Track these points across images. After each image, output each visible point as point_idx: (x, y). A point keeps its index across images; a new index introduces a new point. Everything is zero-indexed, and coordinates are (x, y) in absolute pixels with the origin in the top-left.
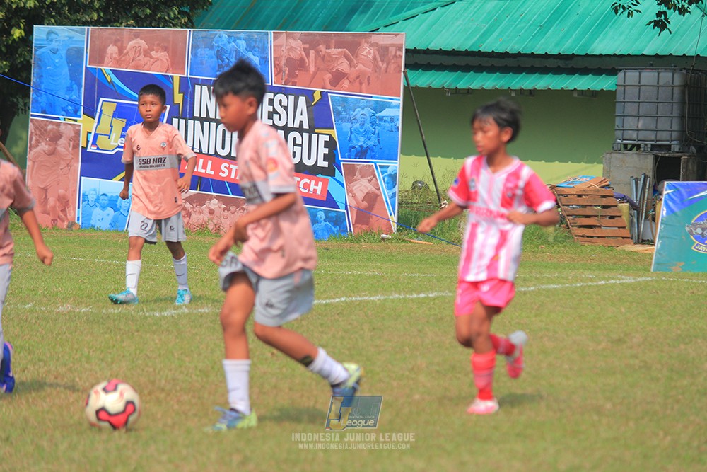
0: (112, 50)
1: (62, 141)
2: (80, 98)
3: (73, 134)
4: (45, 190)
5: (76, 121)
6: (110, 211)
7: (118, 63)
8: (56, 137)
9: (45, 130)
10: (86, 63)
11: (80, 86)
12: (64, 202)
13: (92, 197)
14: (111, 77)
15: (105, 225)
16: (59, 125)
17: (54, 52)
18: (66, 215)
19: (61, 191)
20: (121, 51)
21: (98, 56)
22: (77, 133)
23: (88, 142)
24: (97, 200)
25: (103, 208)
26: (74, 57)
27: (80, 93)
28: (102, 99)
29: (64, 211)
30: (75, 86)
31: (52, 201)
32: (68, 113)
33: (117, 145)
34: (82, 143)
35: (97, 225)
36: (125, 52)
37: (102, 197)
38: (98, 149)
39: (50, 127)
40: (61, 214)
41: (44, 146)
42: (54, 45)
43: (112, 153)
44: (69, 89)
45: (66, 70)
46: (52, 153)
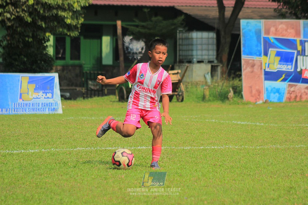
0: (273, 29)
1: (256, 67)
2: (261, 49)
3: (259, 64)
4: (251, 87)
5: (260, 58)
6: (277, 94)
7: (275, 34)
8: (253, 66)
9: (249, 63)
10: (263, 35)
11: (261, 44)
12: (259, 92)
13: (270, 89)
14: (273, 40)
15: (275, 100)
16: (254, 60)
17: (250, 30)
18: (260, 97)
19: (257, 87)
20: (276, 30)
21: (268, 32)
22: (261, 64)
23: (266, 67)
24: (272, 90)
25: (274, 93)
26: (258, 33)
27: (261, 47)
28: (270, 49)
29: (259, 95)
30: (259, 45)
31: (254, 92)
32: (257, 55)
33: (277, 68)
34: (263, 68)
35: (273, 100)
36: (278, 30)
37: (274, 89)
38: (270, 69)
39: (250, 61)
40: (258, 97)
41: (249, 69)
42: (249, 28)
43: (276, 71)
44: (257, 46)
45: (255, 38)
46: (252, 72)
